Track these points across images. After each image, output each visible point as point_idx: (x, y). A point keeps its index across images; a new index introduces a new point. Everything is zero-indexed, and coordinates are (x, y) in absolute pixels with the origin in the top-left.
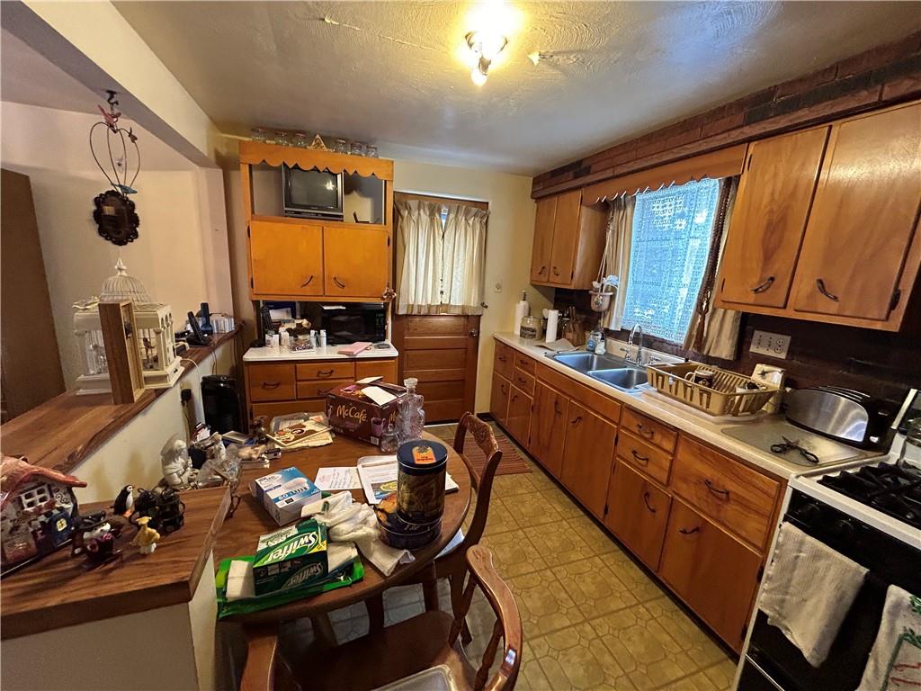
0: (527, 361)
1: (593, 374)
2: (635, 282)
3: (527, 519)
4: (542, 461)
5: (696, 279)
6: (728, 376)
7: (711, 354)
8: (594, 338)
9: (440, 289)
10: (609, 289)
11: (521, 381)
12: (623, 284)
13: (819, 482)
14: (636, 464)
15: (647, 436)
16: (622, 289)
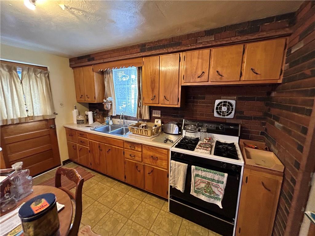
0: (82, 134)
1: (111, 133)
2: (118, 99)
3: (97, 195)
4: (98, 170)
5: (136, 97)
6: (150, 124)
7: (144, 119)
8: (108, 119)
9: (25, 109)
10: (110, 102)
11: (82, 142)
12: (114, 99)
13: (175, 147)
14: (132, 159)
15: (133, 149)
16: (114, 101)
